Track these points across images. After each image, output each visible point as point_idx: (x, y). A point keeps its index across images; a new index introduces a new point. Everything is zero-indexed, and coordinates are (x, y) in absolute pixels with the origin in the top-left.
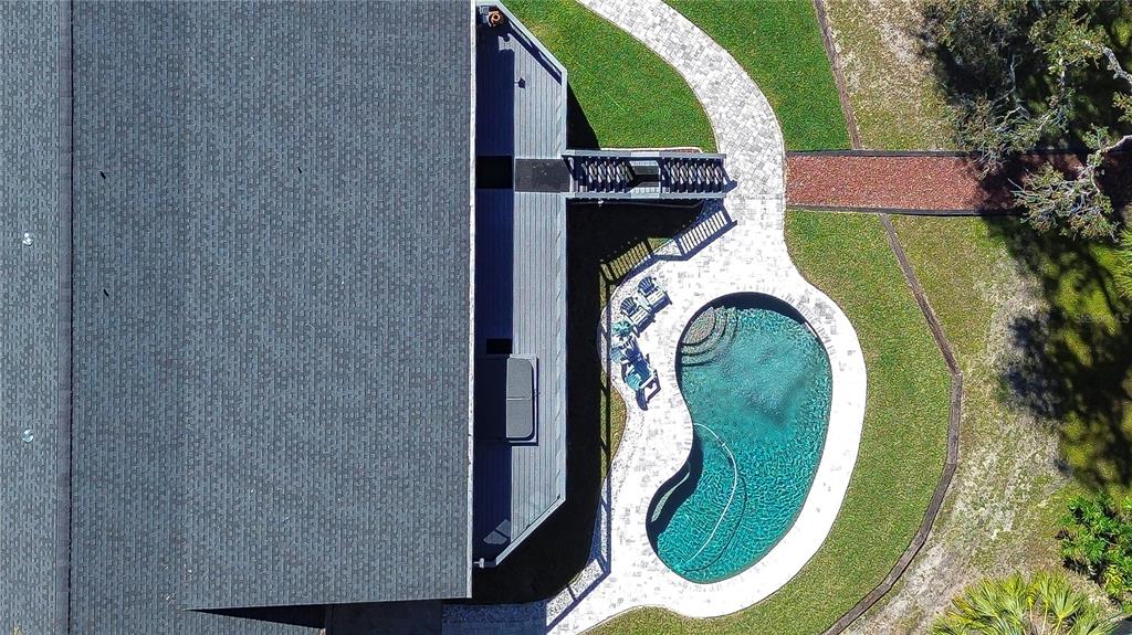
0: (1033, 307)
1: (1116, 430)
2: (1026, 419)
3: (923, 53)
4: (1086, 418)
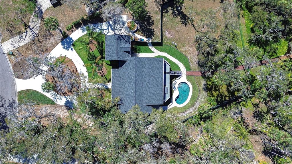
0: (205, 83)
1: (212, 93)
2: (205, 92)
3: (197, 63)
4: (209, 92)
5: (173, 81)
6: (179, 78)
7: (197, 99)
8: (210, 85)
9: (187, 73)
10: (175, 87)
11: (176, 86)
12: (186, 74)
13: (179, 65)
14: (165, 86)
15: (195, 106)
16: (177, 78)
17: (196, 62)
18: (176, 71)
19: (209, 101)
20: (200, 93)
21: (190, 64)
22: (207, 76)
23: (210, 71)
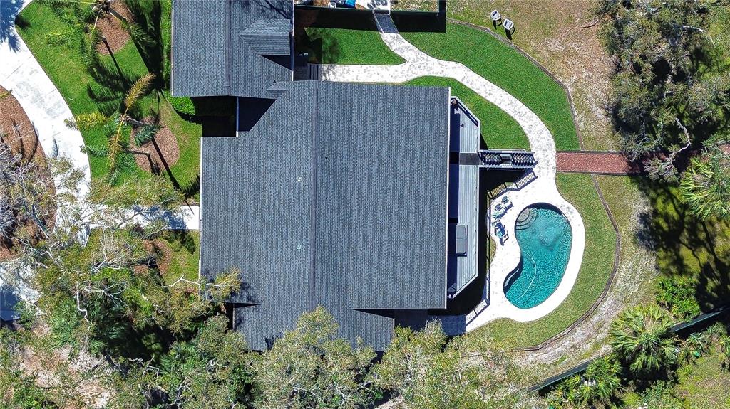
0: (647, 209)
1: (677, 254)
2: (644, 251)
3: (607, 115)
4: (666, 250)
5: (494, 198)
6: (520, 183)
7: (608, 284)
8: (667, 217)
9: (559, 159)
10: (501, 228)
11: (509, 222)
12: (553, 163)
13: (521, 123)
14: (453, 221)
15: (595, 319)
16: (513, 186)
17: (602, 107)
18: (506, 152)
19: (661, 292)
20: (621, 257)
21: (577, 118)
22: (652, 175)
23: (667, 154)
